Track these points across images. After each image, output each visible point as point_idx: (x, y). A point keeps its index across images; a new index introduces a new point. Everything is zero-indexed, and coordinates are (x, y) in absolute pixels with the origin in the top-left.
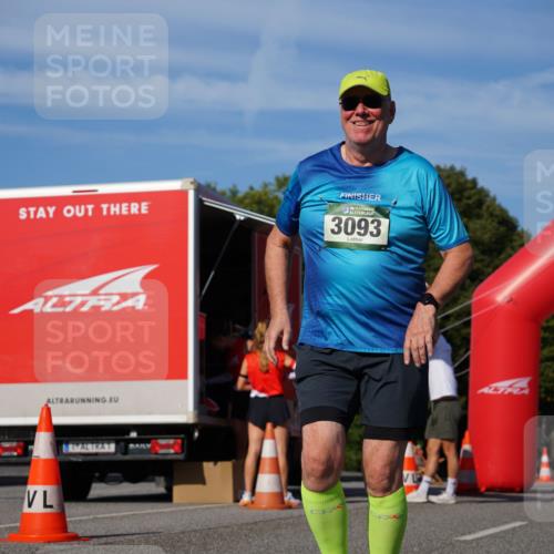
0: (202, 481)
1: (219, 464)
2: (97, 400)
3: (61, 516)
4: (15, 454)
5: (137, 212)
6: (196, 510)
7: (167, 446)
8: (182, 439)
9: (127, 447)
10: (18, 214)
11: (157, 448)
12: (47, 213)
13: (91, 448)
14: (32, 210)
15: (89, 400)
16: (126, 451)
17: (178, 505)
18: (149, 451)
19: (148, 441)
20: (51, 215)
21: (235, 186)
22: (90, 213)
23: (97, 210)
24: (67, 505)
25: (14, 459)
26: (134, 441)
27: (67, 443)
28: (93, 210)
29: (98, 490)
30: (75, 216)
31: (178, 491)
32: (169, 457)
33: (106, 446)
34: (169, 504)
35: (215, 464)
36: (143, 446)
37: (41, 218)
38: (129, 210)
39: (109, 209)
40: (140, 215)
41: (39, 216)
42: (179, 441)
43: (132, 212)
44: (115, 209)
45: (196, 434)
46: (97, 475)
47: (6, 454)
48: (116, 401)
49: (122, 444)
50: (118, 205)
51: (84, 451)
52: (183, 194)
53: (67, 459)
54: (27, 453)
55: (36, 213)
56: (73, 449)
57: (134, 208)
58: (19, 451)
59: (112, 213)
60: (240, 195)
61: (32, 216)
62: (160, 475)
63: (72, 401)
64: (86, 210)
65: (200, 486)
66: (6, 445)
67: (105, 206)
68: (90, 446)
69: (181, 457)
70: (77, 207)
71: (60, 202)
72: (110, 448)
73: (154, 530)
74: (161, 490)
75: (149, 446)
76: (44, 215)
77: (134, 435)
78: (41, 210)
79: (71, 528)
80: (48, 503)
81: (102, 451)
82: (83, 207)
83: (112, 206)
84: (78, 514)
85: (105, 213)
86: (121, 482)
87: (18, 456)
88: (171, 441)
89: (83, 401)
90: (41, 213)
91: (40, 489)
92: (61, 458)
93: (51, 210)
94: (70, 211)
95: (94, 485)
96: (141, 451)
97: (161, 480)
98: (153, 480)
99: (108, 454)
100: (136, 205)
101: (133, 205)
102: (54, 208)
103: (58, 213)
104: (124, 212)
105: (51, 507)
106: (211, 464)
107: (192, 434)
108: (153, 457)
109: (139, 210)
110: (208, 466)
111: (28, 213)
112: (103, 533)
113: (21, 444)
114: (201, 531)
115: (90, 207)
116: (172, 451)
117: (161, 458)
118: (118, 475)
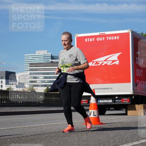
0: (135, 110)
1: (140, 105)
2: (107, 89)
3: (98, 118)
4: (86, 103)
6: (134, 117)
8: (130, 99)
10: (85, 40)
11: (123, 101)
12: (92, 40)
13: (106, 101)
14: (89, 39)
15: (105, 89)
16: (115, 102)
17: (129, 116)
19: (121, 99)
20: (94, 40)
21: (142, 32)
22: (104, 40)
23: (106, 39)
24: (100, 116)
25: (86, 104)
26: (117, 99)
27: (99, 100)
28: (104, 39)
30: (100, 40)
31: (129, 112)
32: (126, 103)
33: (109, 100)
34: (126, 116)
35: (139, 105)
36: (119, 100)
37: (91, 41)
39: (108, 38)
40: (117, 39)
41: (90, 41)
42: (129, 99)
43: (115, 39)
44: (110, 38)
45: (133, 97)
46: (107, 108)
47: (84, 103)
48: (112, 89)
49: (114, 100)
50: (111, 37)
51: (104, 102)
52: (128, 33)
53: (99, 104)
54: (89, 102)
55: (89, 40)
56: (101, 101)
57: (115, 38)
58: (87, 102)
59: (109, 39)
61: (89, 41)
62: (124, 108)
63: (100, 89)
64: (103, 39)
65: (134, 111)
66: (83, 100)
67: (107, 38)
68: (105, 101)
69: (129, 103)
70: (100, 38)
71: (96, 37)
72: (111, 101)
74: (124, 112)
75: (121, 100)
76: (92, 41)
77: (117, 97)
78: (91, 39)
79: (101, 121)
80: (95, 115)
81: (109, 102)
82: (102, 38)
83: (109, 37)
84: (102, 118)
85: (108, 39)
86: (114, 110)
87: (87, 103)
88: (127, 99)
89: (103, 89)
90: (91, 40)
91: (93, 111)
92: (98, 104)
93: (93, 39)
94: (98, 39)
95: (107, 111)
96: (119, 102)
97: (124, 110)
98: (122, 110)
99: (110, 103)
100: (116, 37)
101: (115, 37)
102: (94, 38)
103: (95, 39)
104: (113, 39)
105: (95, 116)
106: (138, 105)
107: (132, 97)
108: (122, 103)
109: (117, 38)
110: (136, 105)
111: (88, 40)
112: (109, 123)
113: (88, 100)
114: (135, 122)
115: (104, 38)
116: (127, 102)
117: (124, 103)
118: (113, 108)
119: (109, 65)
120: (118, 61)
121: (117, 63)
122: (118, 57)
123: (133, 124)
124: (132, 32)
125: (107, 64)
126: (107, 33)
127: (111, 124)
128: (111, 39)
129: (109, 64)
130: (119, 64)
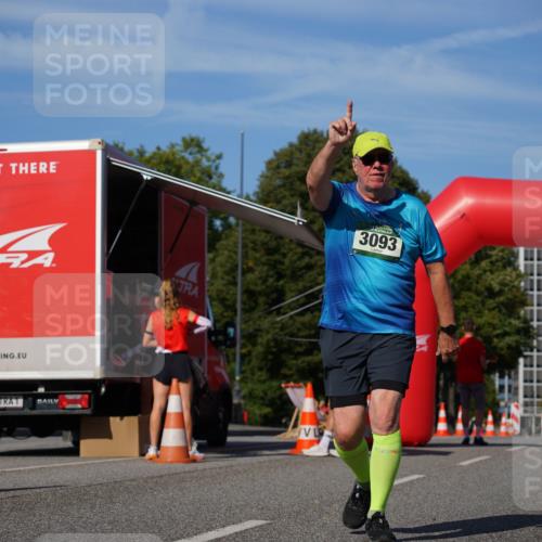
0: (110, 436)
1: (126, 418)
2: (5, 356)
5: (45, 171)
6: (102, 463)
7: (75, 402)
8: (89, 394)
9: (34, 402)
11: (64, 403)
16: (34, 406)
17: (84, 459)
18: (56, 406)
19: (55, 396)
21: (142, 146)
23: (7, 170)
26: (42, 396)
28: (2, 168)
29: (6, 444)
31: (83, 443)
32: (77, 412)
33: (14, 401)
34: (76, 458)
35: (122, 419)
36: (50, 401)
38: (38, 170)
39: (17, 169)
40: (49, 174)
42: (87, 396)
43: (41, 172)
44: (24, 168)
45: (103, 390)
46: (5, 429)
48: (25, 357)
49: (30, 399)
50: (27, 164)
52: (91, 154)
57: (43, 168)
59: (21, 172)
60: (147, 155)
62: (67, 430)
65: (106, 440)
67: (14, 165)
69: (88, 412)
72: (18, 403)
73: (62, 483)
74: (69, 444)
75: (56, 401)
77: (41, 390)
81: (11, 405)
83: (21, 165)
85: (14, 172)
86: (29, 436)
88: (78, 397)
95: (3, 440)
96: (49, 406)
97: (69, 434)
98: (60, 435)
99: (16, 409)
100: (45, 164)
101: (41, 164)
104: (33, 172)
106: (118, 419)
107: (100, 390)
108: (61, 412)
109: (48, 169)
110: (112, 419)
112: (11, 487)
114: (107, 484)
116: (79, 406)
117: (68, 412)
118: (26, 429)
119: (18, 269)
120: (51, 256)
121: (47, 260)
122: (52, 241)
123: (100, 492)
124: (107, 150)
125: (11, 264)
126: (13, 148)
127: (18, 493)
128: (27, 172)
129: (16, 263)
130: (54, 265)
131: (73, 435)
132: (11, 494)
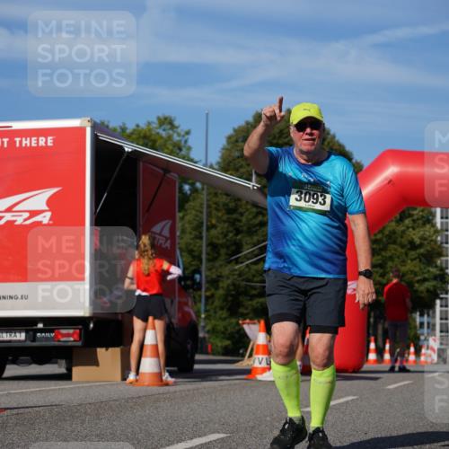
0: (96, 363)
1: (110, 349)
2: (11, 297)
5: (44, 145)
6: (91, 387)
7: (68, 335)
8: (80, 330)
9: (35, 336)
11: (59, 337)
13: (5, 336)
15: (4, 298)
16: (34, 339)
17: (77, 382)
18: (53, 339)
19: (52, 331)
21: (124, 124)
22: (6, 145)
23: (12, 143)
26: (41, 331)
28: (8, 142)
29: (11, 370)
31: (76, 371)
32: (69, 344)
33: (18, 334)
34: (69, 382)
35: (107, 350)
36: (48, 335)
38: (38, 143)
39: (21, 142)
40: (47, 147)
42: (78, 331)
43: (40, 144)
44: (26, 142)
45: (92, 325)
46: (10, 358)
48: (27, 298)
49: (31, 333)
50: (28, 139)
52: (82, 130)
57: (42, 141)
59: (24, 145)
60: (128, 131)
62: (62, 358)
64: (3, 142)
65: (94, 368)
67: (18, 140)
69: (79, 344)
72: (21, 336)
73: (57, 403)
74: (63, 370)
75: (53, 335)
77: (40, 326)
81: (15, 338)
83: (24, 139)
85: (18, 145)
86: (30, 364)
88: (71, 331)
95: (8, 367)
96: (47, 339)
97: (63, 362)
98: (56, 363)
99: (19, 341)
100: (44, 139)
101: (40, 138)
104: (34, 145)
106: (104, 349)
107: (89, 325)
108: (56, 343)
109: (46, 142)
110: (99, 350)
112: (15, 406)
114: (95, 404)
115: (6, 140)
116: (72, 339)
117: (62, 344)
118: (28, 358)
119: (21, 225)
120: (48, 214)
121: (45, 218)
122: (50, 202)
123: (89, 411)
124: (95, 127)
125: (15, 221)
126: (17, 125)
127: (21, 410)
128: (28, 145)
129: (19, 221)
130: (51, 222)
131: (66, 363)
132: (15, 411)
